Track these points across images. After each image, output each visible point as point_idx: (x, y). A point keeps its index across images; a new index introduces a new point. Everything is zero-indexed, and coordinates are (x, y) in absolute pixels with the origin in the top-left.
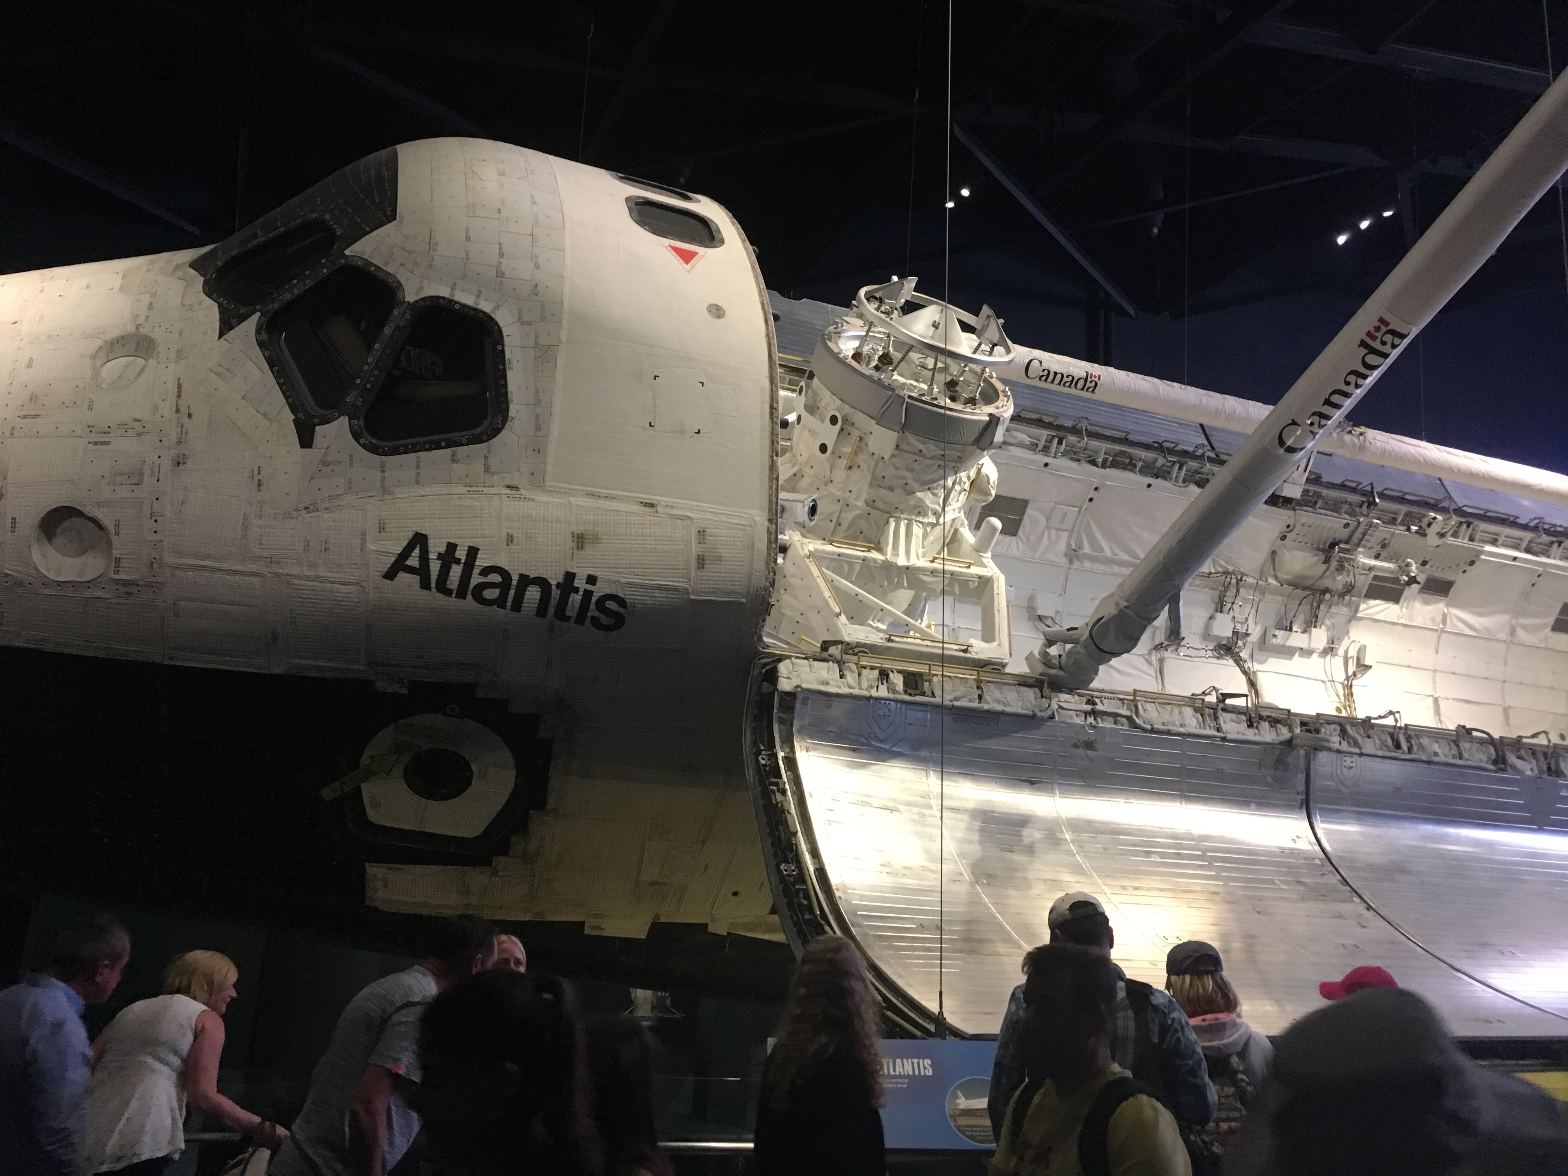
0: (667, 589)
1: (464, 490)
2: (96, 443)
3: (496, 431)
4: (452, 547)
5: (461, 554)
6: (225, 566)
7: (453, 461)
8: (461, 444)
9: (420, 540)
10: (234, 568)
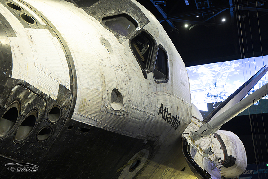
0: (184, 120)
1: (165, 94)
2: (116, 71)
3: (168, 80)
4: (165, 107)
5: (166, 109)
6: (139, 109)
7: (164, 86)
8: (165, 83)
9: (162, 105)
10: (140, 109)
